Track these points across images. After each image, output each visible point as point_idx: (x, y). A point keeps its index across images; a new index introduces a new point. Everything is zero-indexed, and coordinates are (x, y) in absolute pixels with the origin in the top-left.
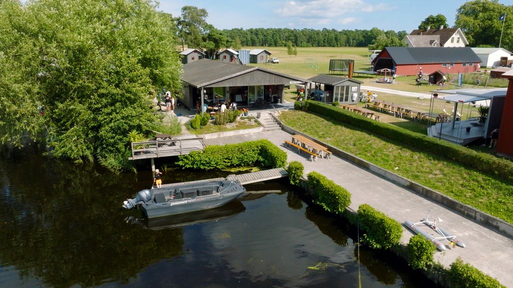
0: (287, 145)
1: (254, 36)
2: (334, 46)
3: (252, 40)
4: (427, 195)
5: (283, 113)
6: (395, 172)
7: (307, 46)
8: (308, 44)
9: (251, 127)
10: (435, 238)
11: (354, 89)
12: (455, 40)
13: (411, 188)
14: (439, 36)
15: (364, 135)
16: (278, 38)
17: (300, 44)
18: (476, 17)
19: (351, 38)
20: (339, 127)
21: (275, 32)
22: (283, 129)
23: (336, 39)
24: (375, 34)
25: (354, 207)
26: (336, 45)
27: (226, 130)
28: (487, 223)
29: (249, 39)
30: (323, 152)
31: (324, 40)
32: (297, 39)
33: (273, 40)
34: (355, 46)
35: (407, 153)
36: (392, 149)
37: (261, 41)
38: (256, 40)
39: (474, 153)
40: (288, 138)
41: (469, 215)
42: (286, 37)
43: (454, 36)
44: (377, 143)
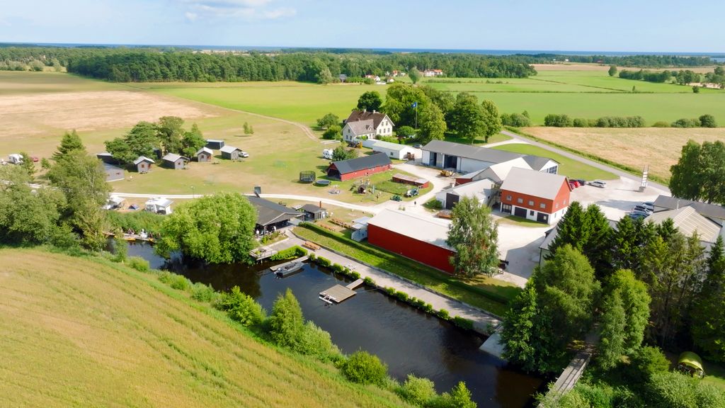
0: (303, 246)
1: (165, 68)
2: (271, 80)
3: (162, 73)
4: (350, 258)
5: (294, 229)
6: (342, 252)
7: (238, 81)
8: (239, 78)
9: (284, 238)
10: (350, 268)
11: (323, 212)
12: (385, 124)
13: (346, 257)
14: (372, 120)
15: (331, 239)
16: (198, 70)
17: (229, 79)
18: (400, 100)
19: (290, 71)
20: (322, 236)
21: (193, 62)
22: (297, 237)
23: (273, 72)
24: (317, 67)
25: (332, 264)
26: (273, 78)
27: (275, 242)
28: (362, 263)
29: (159, 72)
30: (318, 247)
31: (259, 72)
32: (223, 71)
33: (191, 74)
34: (296, 80)
35: (345, 246)
36: (340, 244)
37: (175, 74)
38: (169, 73)
39: (361, 245)
40: (303, 243)
41: (359, 262)
42: (210, 69)
43: (383, 121)
44: (336, 242)
